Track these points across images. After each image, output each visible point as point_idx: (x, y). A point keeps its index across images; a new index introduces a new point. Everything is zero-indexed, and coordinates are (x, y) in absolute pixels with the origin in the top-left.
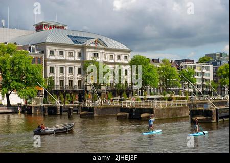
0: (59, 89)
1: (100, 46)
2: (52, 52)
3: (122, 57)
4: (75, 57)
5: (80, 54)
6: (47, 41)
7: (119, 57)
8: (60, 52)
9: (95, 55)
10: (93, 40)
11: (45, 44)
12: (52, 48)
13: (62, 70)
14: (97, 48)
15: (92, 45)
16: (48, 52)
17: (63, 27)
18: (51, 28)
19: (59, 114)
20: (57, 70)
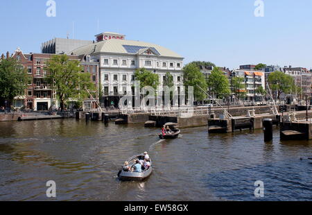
0: (113, 94)
1: (152, 54)
2: (106, 61)
3: (175, 65)
4: (129, 65)
5: (133, 63)
6: (101, 51)
7: (171, 64)
8: (114, 60)
9: (148, 63)
10: (146, 49)
11: (100, 54)
12: (107, 57)
13: (115, 77)
14: (150, 56)
15: (144, 54)
16: (102, 61)
17: (122, 37)
18: (110, 38)
19: (100, 119)
20: (111, 77)
